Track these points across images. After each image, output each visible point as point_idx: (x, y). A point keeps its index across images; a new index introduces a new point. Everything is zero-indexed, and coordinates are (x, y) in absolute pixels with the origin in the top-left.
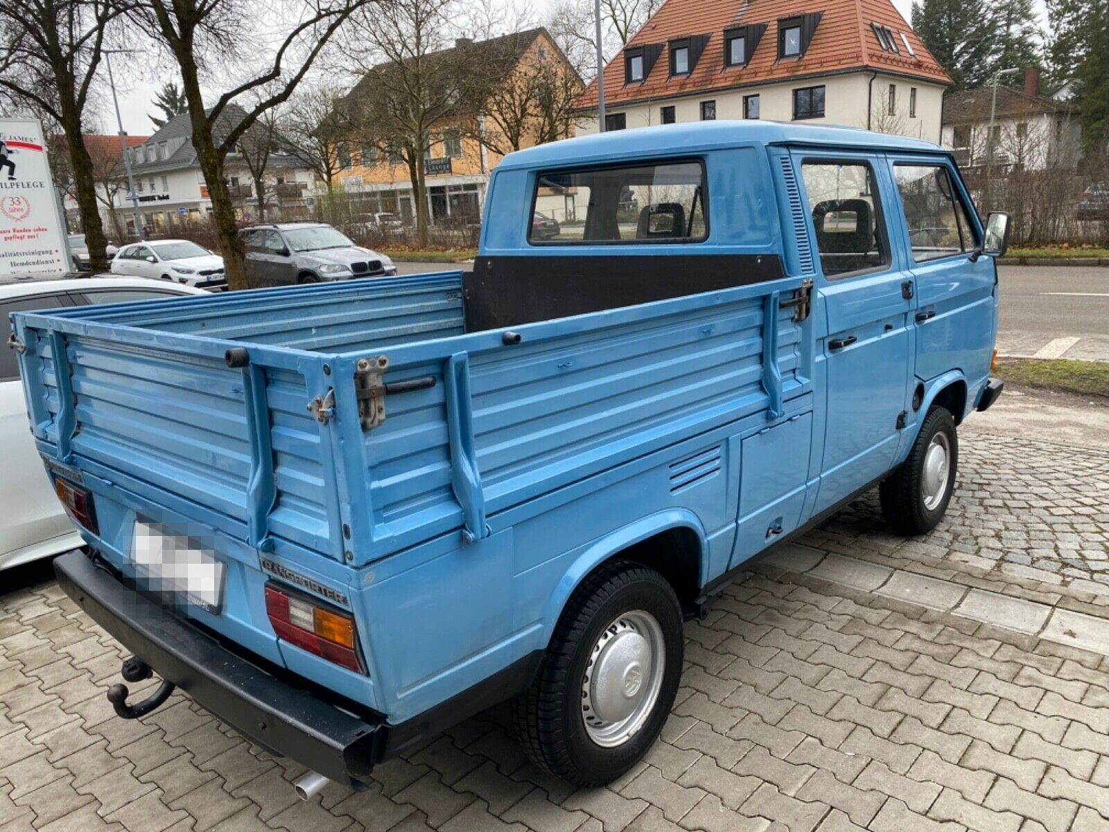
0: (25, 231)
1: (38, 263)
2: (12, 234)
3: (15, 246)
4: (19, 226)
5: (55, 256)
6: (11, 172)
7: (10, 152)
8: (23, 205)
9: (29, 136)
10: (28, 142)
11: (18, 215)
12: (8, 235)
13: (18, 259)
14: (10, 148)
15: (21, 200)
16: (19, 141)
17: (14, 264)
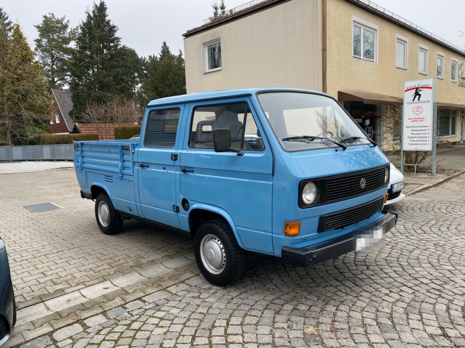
0: (419, 118)
1: (421, 130)
2: (414, 120)
3: (415, 124)
4: (418, 117)
5: (428, 128)
6: (419, 98)
7: (420, 91)
8: (421, 110)
9: (429, 84)
10: (428, 86)
11: (418, 113)
12: (413, 120)
13: (414, 129)
14: (420, 89)
15: (420, 108)
16: (424, 86)
17: (413, 130)
